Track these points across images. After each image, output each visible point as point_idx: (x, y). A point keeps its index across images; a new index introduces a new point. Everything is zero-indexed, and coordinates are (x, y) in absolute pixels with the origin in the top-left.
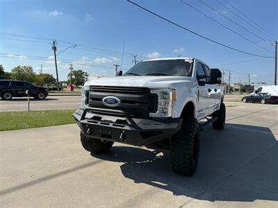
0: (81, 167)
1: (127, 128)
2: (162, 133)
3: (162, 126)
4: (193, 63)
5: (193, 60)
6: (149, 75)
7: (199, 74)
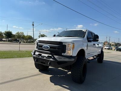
0: (33, 76)
1: (51, 59)
2: (67, 63)
3: (67, 60)
4: (86, 32)
5: (86, 30)
6: (66, 36)
7: (89, 37)
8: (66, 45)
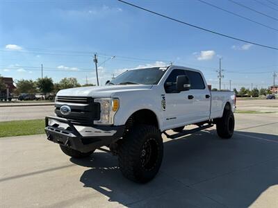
1: (71, 135)
2: (101, 140)
3: (102, 133)
4: (166, 71)
5: (168, 67)
6: (121, 84)
8: (99, 104)
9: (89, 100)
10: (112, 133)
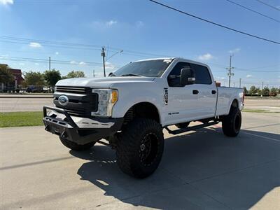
1: (67, 125)
4: (170, 63)
5: (172, 60)
8: (98, 95)
9: (87, 90)
10: (110, 125)
